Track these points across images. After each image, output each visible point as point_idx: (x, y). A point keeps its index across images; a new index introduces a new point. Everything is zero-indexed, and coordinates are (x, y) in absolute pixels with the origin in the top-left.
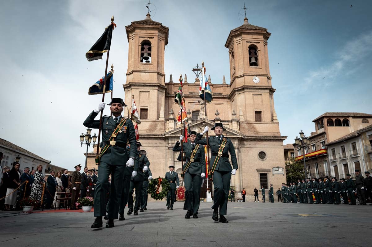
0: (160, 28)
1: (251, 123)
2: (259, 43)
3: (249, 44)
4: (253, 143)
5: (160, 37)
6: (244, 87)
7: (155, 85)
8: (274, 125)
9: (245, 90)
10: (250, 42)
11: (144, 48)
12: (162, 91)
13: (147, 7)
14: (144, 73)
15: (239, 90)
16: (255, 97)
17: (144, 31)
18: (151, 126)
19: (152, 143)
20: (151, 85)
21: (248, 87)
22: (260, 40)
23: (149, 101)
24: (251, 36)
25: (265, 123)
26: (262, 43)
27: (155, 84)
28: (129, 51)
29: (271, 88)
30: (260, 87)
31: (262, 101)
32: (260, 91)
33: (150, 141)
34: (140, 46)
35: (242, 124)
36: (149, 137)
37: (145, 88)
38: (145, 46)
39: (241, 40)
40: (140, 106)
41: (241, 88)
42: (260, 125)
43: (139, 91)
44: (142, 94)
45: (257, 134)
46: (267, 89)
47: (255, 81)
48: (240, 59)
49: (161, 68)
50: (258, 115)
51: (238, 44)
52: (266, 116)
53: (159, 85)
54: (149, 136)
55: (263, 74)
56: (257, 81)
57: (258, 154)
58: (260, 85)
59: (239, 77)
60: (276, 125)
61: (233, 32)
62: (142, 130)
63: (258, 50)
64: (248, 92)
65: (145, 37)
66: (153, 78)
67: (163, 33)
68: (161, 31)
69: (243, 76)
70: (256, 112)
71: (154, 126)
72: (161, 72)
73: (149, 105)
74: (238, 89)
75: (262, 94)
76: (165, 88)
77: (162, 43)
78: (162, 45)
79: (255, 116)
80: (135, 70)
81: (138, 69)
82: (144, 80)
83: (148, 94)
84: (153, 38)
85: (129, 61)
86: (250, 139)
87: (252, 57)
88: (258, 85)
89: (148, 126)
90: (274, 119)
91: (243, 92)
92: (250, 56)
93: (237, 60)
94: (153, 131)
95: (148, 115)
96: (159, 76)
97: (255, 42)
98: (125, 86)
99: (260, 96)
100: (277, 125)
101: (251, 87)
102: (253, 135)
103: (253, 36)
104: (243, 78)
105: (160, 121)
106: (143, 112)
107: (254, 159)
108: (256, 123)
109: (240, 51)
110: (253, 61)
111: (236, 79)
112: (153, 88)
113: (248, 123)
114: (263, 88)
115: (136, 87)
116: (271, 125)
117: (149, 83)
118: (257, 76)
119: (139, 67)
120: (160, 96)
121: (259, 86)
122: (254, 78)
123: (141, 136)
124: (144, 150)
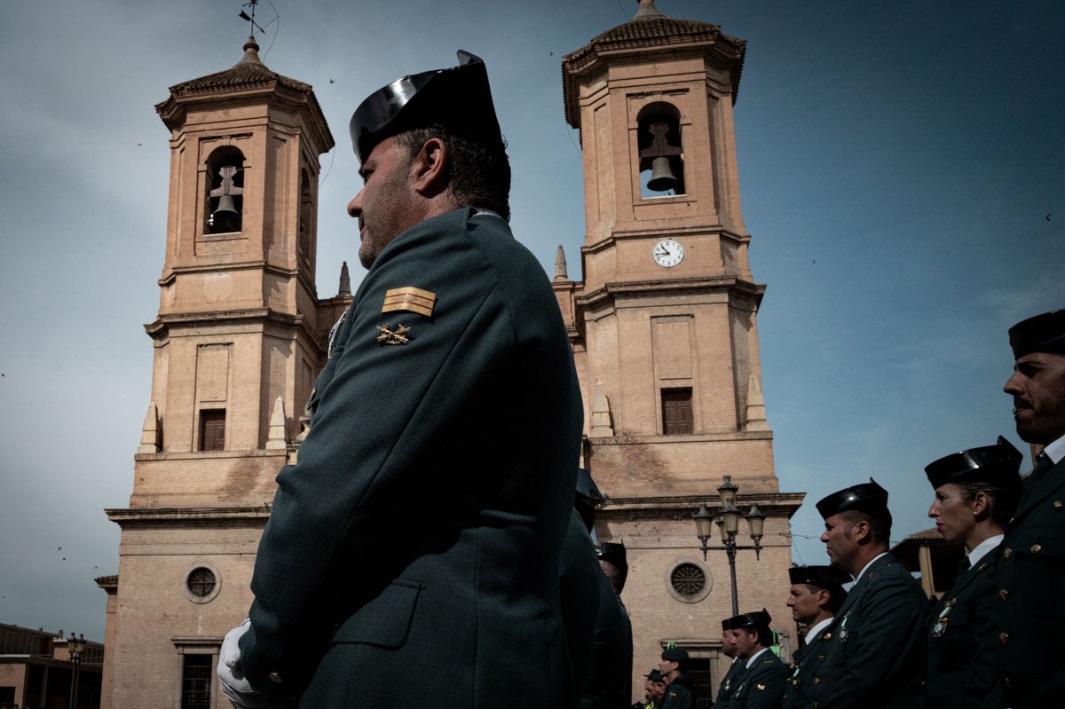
0: (273, 93)
1: (639, 440)
2: (687, 90)
3: (638, 104)
4: (648, 529)
5: (277, 127)
6: (610, 290)
7: (252, 315)
8: (748, 444)
9: (618, 303)
10: (642, 94)
11: (221, 179)
12: (285, 336)
13: (243, 15)
14: (215, 276)
15: (596, 303)
16: (663, 329)
17: (218, 115)
18: (235, 475)
19: (236, 542)
20: (238, 316)
21: (630, 289)
22: (692, 77)
23: (230, 379)
24: (650, 66)
25: (709, 438)
26: (698, 94)
27: (251, 311)
28: (171, 196)
29: (733, 282)
30: (686, 285)
31: (693, 345)
32: (683, 298)
33: (230, 533)
34: (204, 173)
35: (603, 449)
36: (225, 519)
37: (217, 329)
38: (222, 169)
39: (606, 90)
40: (198, 401)
41: (603, 295)
42: (681, 449)
43: (195, 345)
44: (207, 354)
45: (669, 487)
46: (715, 289)
47: (664, 261)
48: (604, 173)
49: (285, 248)
50: (679, 403)
51: (596, 110)
52: (712, 407)
53: (265, 314)
54: (222, 515)
55: (699, 224)
56: (671, 255)
57: (669, 577)
58: (687, 274)
59: (598, 249)
60: (755, 443)
61: (572, 62)
62: (203, 493)
63: (682, 121)
64: (628, 312)
65: (219, 137)
66: (244, 290)
67: (295, 109)
68: (284, 103)
69: (613, 244)
70: (668, 395)
71: (249, 475)
72: (281, 265)
73: (230, 396)
74: (591, 300)
75: (694, 310)
76: (297, 322)
77: (289, 151)
78: (288, 156)
79: (659, 412)
80: (183, 265)
81: (194, 262)
82: (214, 299)
83: (226, 352)
84: (251, 134)
85: (168, 235)
86: (634, 510)
87: (655, 158)
88: (675, 275)
89: (224, 477)
90: (749, 418)
91: (611, 310)
92: (644, 155)
93: (594, 177)
94: (242, 493)
95: (227, 434)
96: (271, 277)
97: (665, 92)
98: (152, 331)
99: (683, 324)
100: (763, 443)
101: (640, 288)
102: (650, 492)
103: (658, 65)
104: (611, 252)
105: (268, 454)
106: (210, 424)
107: (649, 596)
108: (666, 439)
109: (604, 137)
110: (661, 171)
111: (589, 258)
112: (247, 327)
113: (631, 442)
114: (696, 285)
115: (185, 331)
116: (733, 445)
117: (230, 312)
118: (670, 235)
119: (198, 253)
120: (276, 354)
121: (677, 281)
122: (659, 246)
123: (193, 516)
124: (207, 566)
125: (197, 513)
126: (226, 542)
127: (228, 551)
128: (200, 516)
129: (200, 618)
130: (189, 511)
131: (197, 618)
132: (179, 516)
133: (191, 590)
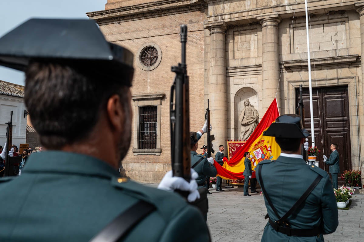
123: (141, 10)
124: (152, 45)
125: (143, 7)
126: (164, 26)
127: (165, 33)
128: (146, 9)
129: (149, 81)
130: (137, 7)
131: (147, 81)
132: (132, 12)
133: (143, 62)
